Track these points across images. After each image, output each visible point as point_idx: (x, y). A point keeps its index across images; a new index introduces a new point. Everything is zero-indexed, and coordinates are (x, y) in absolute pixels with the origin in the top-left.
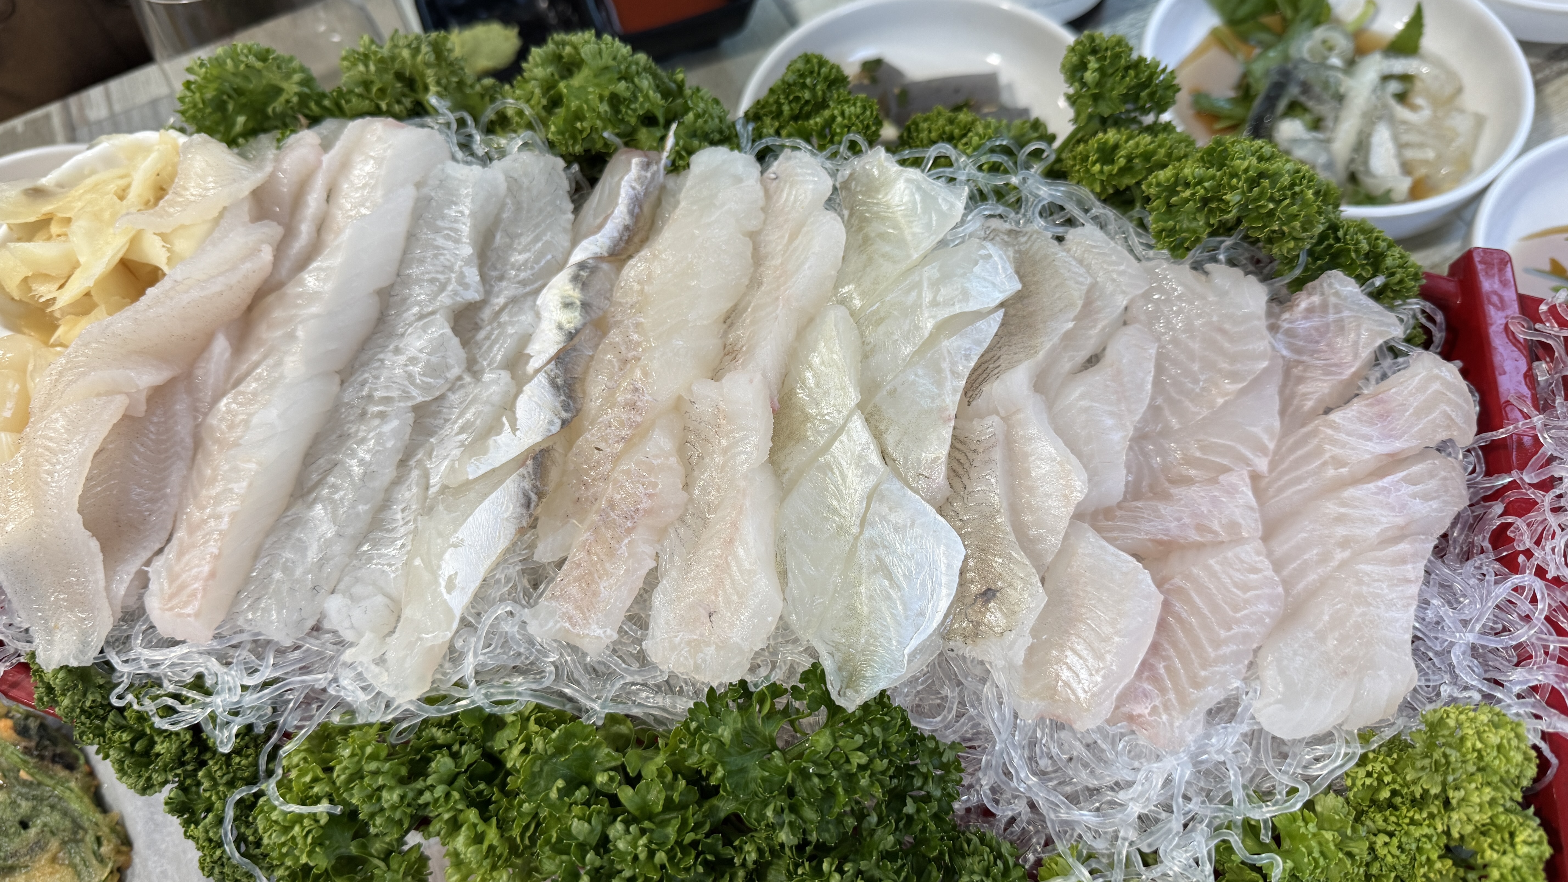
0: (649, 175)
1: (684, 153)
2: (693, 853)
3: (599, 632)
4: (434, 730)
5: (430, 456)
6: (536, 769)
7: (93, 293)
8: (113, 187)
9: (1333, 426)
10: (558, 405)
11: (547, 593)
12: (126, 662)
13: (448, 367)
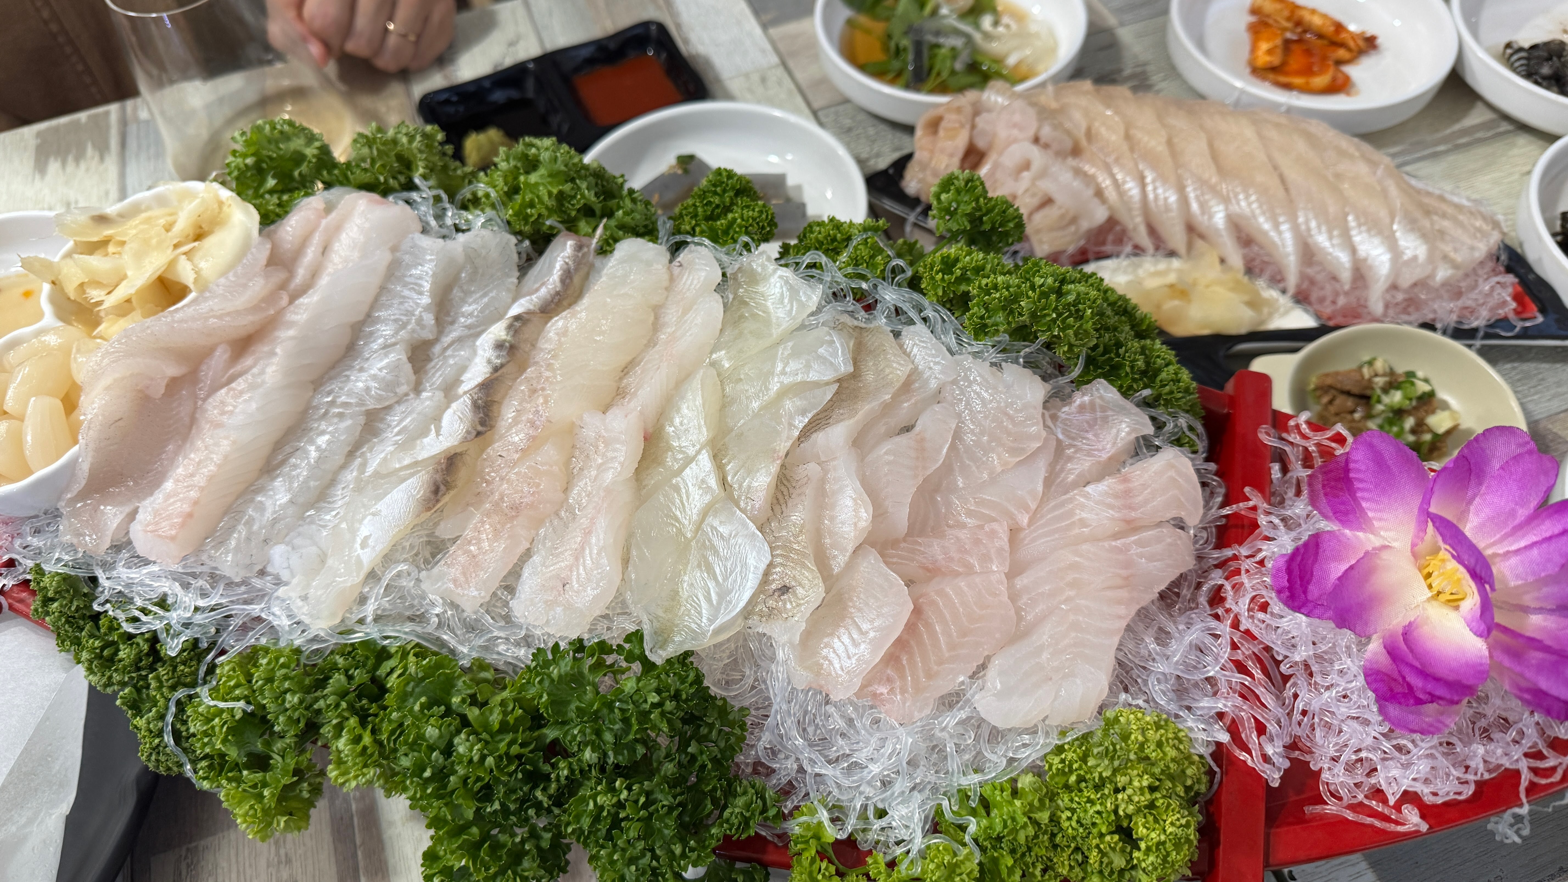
0: (580, 255)
1: (611, 241)
2: (517, 762)
3: (475, 593)
4: (337, 657)
5: (371, 451)
6: (409, 688)
7: (134, 300)
8: (162, 221)
9: (1087, 496)
10: (477, 420)
11: (442, 562)
12: (108, 578)
13: (399, 384)
